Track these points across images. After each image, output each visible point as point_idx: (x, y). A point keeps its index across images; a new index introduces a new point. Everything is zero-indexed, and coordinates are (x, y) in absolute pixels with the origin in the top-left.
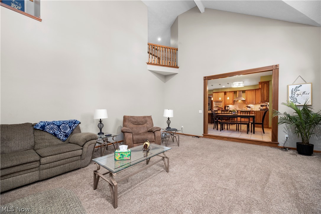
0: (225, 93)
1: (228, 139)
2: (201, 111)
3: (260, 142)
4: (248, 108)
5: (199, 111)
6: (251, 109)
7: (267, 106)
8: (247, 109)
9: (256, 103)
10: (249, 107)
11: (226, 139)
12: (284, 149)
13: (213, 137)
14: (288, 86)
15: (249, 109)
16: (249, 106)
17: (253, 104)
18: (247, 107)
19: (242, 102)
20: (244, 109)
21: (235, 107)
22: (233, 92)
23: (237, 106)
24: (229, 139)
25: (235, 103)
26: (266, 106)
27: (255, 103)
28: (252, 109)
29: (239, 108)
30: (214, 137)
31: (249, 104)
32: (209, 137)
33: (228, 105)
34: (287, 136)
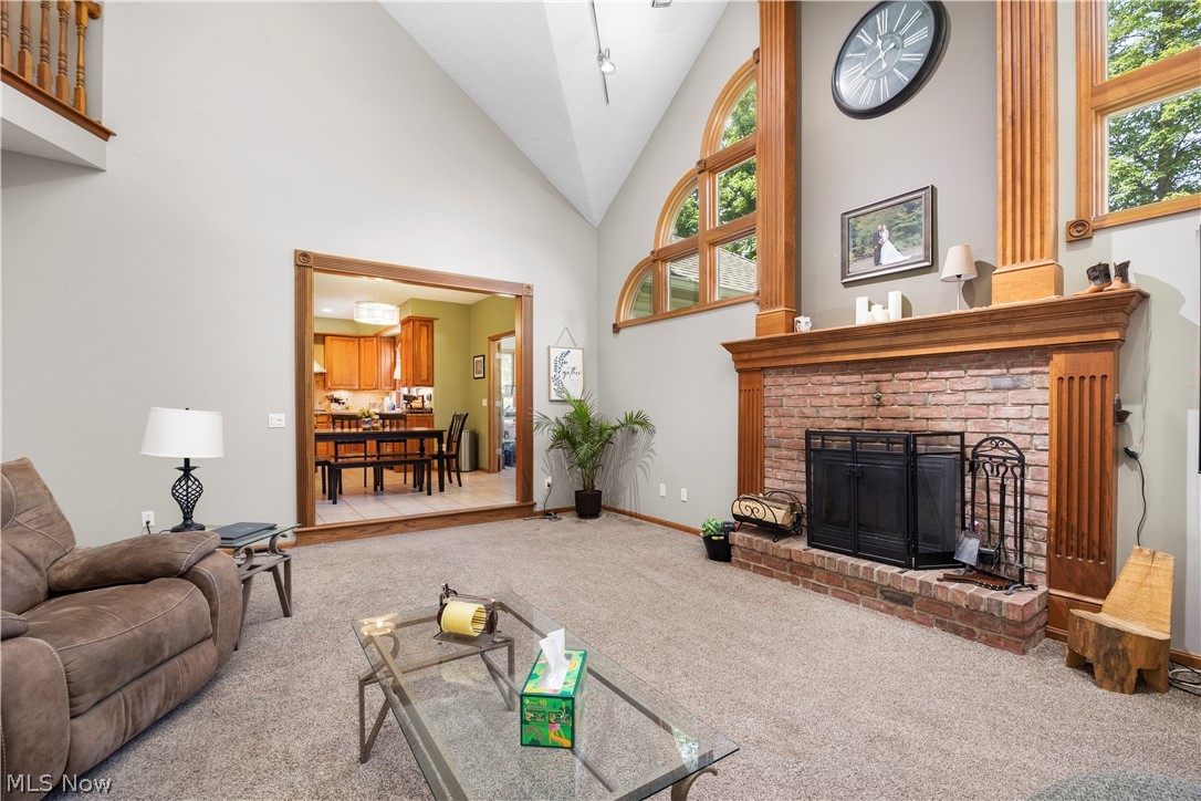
1: (407, 525)
2: (282, 416)
3: (499, 512)
4: (334, 405)
5: (271, 415)
6: (344, 406)
8: (330, 407)
9: (364, 387)
10: (337, 401)
11: (400, 526)
12: (546, 514)
13: (347, 533)
14: (549, 348)
15: (336, 409)
16: (337, 394)
17: (350, 390)
18: (328, 402)
24: (412, 524)
27: (359, 385)
28: (347, 408)
30: (352, 532)
31: (335, 390)
32: (327, 535)
34: (549, 480)
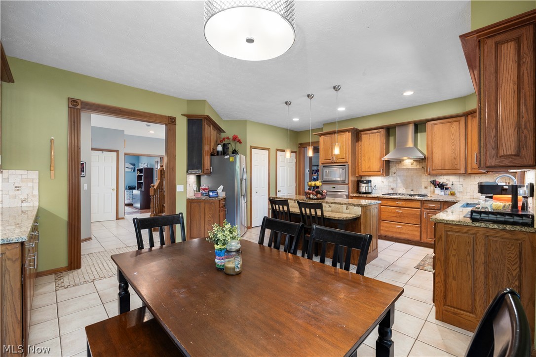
0: (357, 135)
4: (438, 191)
6: (448, 192)
7: (522, 192)
8: (434, 192)
9: (469, 171)
10: (442, 186)
15: (439, 193)
16: (441, 180)
17: (455, 174)
18: (432, 187)
19: (416, 166)
20: (423, 192)
21: (393, 186)
22: (383, 131)
23: (399, 181)
25: (393, 169)
26: (514, 190)
27: (463, 171)
28: (452, 194)
29: (407, 187)
31: (441, 174)
33: (370, 176)
